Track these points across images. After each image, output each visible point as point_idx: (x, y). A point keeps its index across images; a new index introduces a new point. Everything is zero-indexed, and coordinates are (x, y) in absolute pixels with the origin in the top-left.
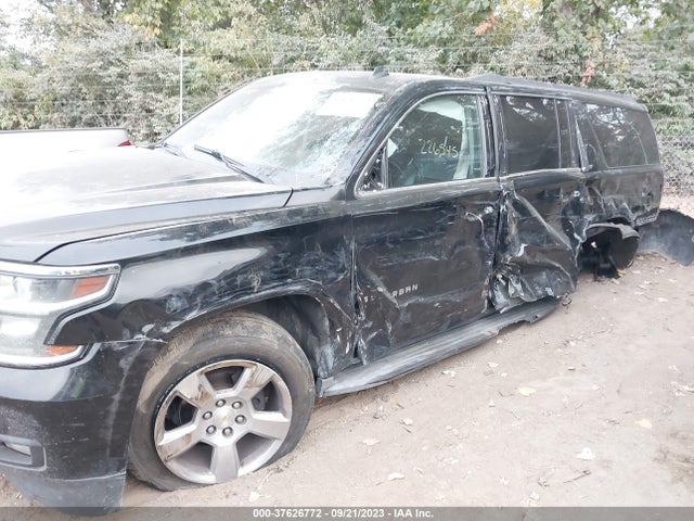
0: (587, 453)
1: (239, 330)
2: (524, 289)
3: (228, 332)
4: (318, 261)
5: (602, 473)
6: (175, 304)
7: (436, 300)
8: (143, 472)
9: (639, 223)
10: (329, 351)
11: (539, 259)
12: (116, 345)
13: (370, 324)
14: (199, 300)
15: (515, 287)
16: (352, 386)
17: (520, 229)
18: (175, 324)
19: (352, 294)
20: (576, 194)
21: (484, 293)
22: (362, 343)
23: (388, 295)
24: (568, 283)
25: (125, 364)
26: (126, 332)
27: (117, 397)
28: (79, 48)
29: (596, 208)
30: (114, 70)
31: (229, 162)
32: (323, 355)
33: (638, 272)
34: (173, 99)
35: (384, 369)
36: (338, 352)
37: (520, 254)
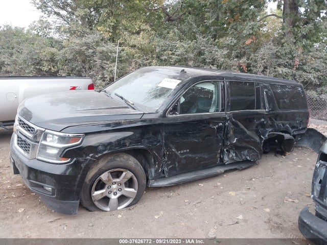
0: (240, 217)
1: (122, 159)
2: (236, 155)
3: (118, 159)
4: (150, 138)
5: (243, 224)
6: (101, 148)
7: (197, 156)
8: (85, 204)
9: (295, 133)
10: (153, 170)
11: (244, 144)
12: (81, 159)
13: (170, 162)
14: (108, 147)
15: (232, 154)
16: (161, 184)
17: (235, 132)
18: (100, 155)
19: (163, 150)
20: (263, 120)
21: (218, 156)
22: (166, 169)
23: (177, 152)
24: (257, 155)
25: (83, 166)
26: (84, 155)
27: (79, 176)
28: (77, 41)
29: (272, 126)
30: (91, 51)
31: (126, 101)
32: (151, 172)
33: (295, 154)
34: (113, 64)
35: (175, 180)
36: (156, 171)
37: (234, 142)
